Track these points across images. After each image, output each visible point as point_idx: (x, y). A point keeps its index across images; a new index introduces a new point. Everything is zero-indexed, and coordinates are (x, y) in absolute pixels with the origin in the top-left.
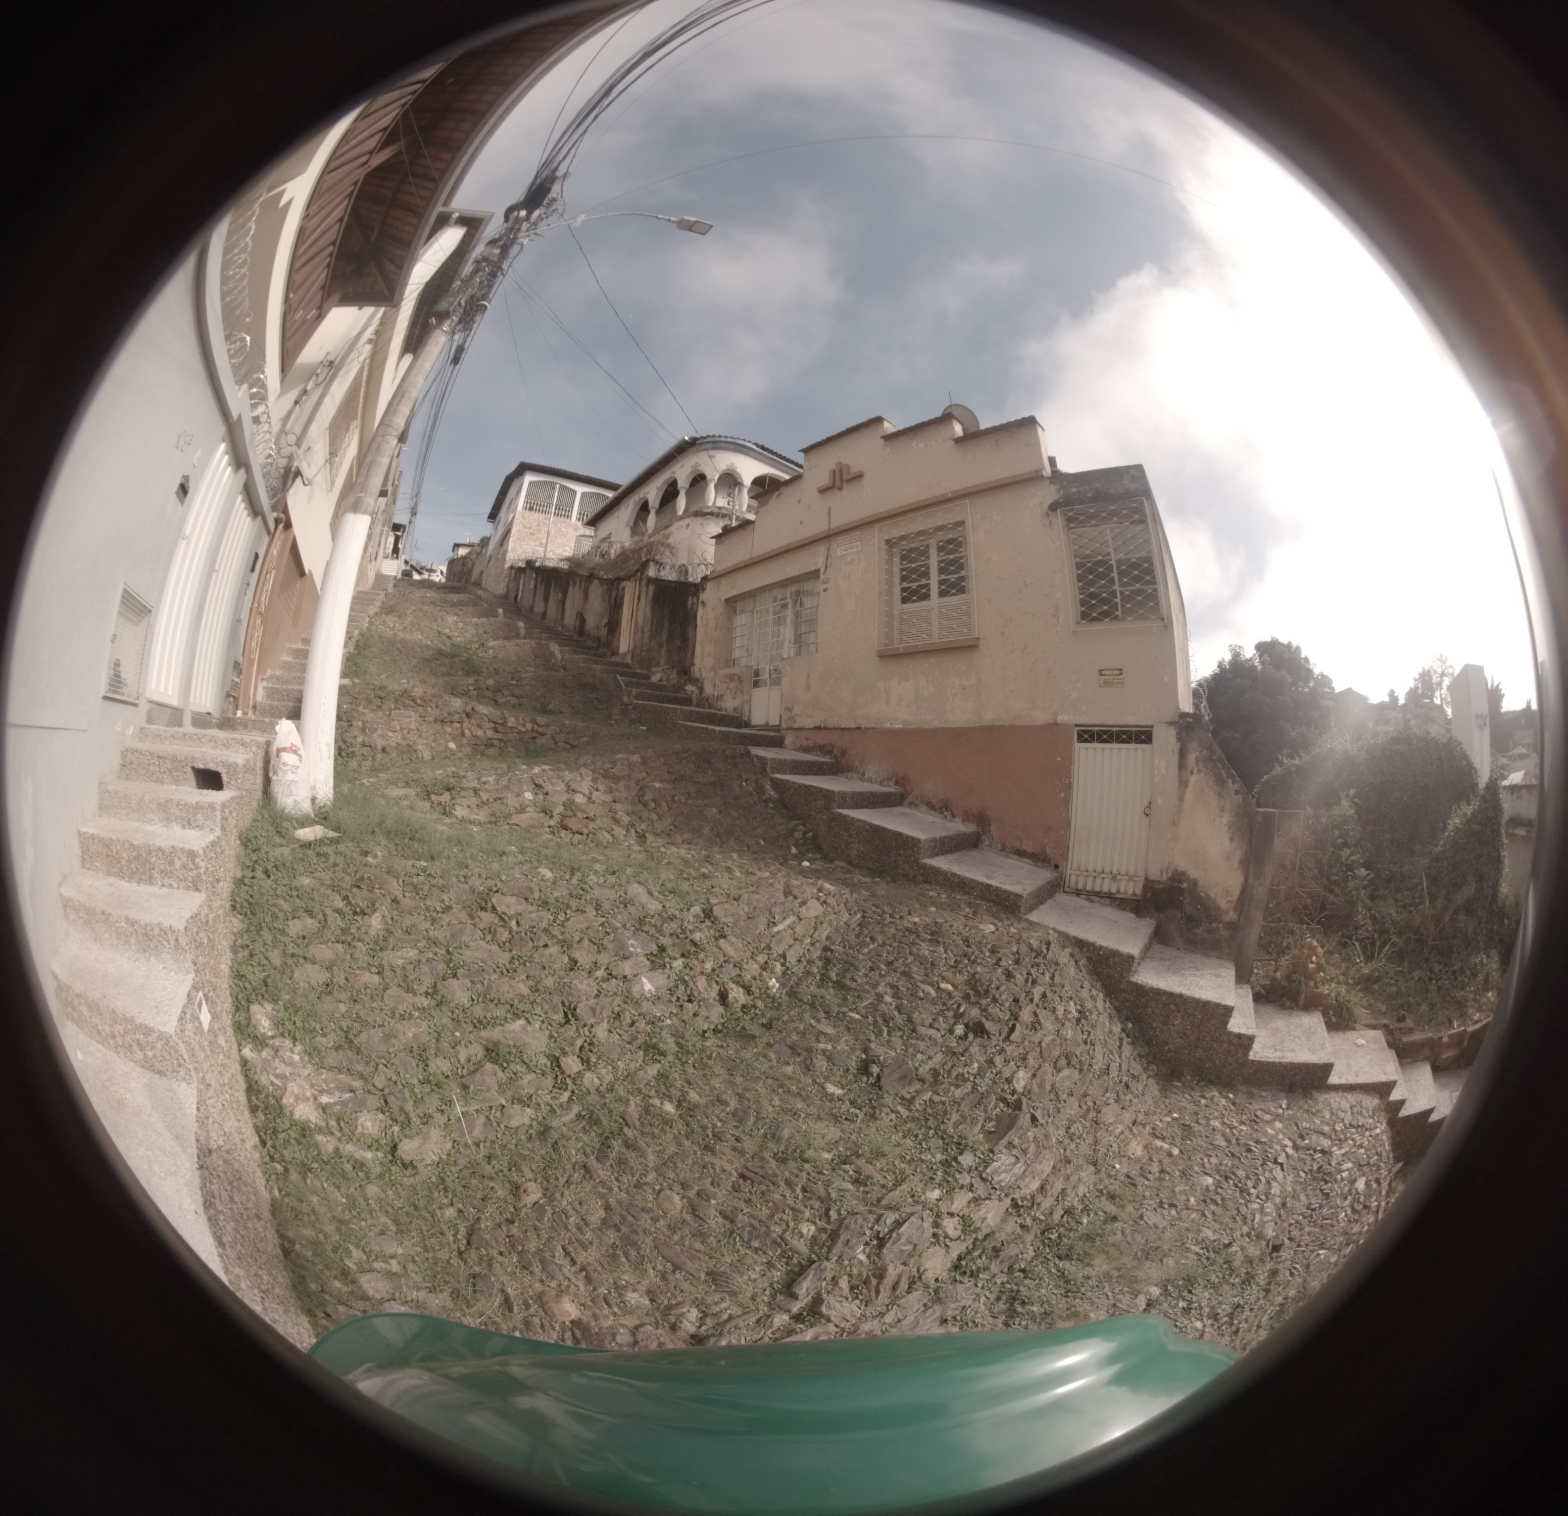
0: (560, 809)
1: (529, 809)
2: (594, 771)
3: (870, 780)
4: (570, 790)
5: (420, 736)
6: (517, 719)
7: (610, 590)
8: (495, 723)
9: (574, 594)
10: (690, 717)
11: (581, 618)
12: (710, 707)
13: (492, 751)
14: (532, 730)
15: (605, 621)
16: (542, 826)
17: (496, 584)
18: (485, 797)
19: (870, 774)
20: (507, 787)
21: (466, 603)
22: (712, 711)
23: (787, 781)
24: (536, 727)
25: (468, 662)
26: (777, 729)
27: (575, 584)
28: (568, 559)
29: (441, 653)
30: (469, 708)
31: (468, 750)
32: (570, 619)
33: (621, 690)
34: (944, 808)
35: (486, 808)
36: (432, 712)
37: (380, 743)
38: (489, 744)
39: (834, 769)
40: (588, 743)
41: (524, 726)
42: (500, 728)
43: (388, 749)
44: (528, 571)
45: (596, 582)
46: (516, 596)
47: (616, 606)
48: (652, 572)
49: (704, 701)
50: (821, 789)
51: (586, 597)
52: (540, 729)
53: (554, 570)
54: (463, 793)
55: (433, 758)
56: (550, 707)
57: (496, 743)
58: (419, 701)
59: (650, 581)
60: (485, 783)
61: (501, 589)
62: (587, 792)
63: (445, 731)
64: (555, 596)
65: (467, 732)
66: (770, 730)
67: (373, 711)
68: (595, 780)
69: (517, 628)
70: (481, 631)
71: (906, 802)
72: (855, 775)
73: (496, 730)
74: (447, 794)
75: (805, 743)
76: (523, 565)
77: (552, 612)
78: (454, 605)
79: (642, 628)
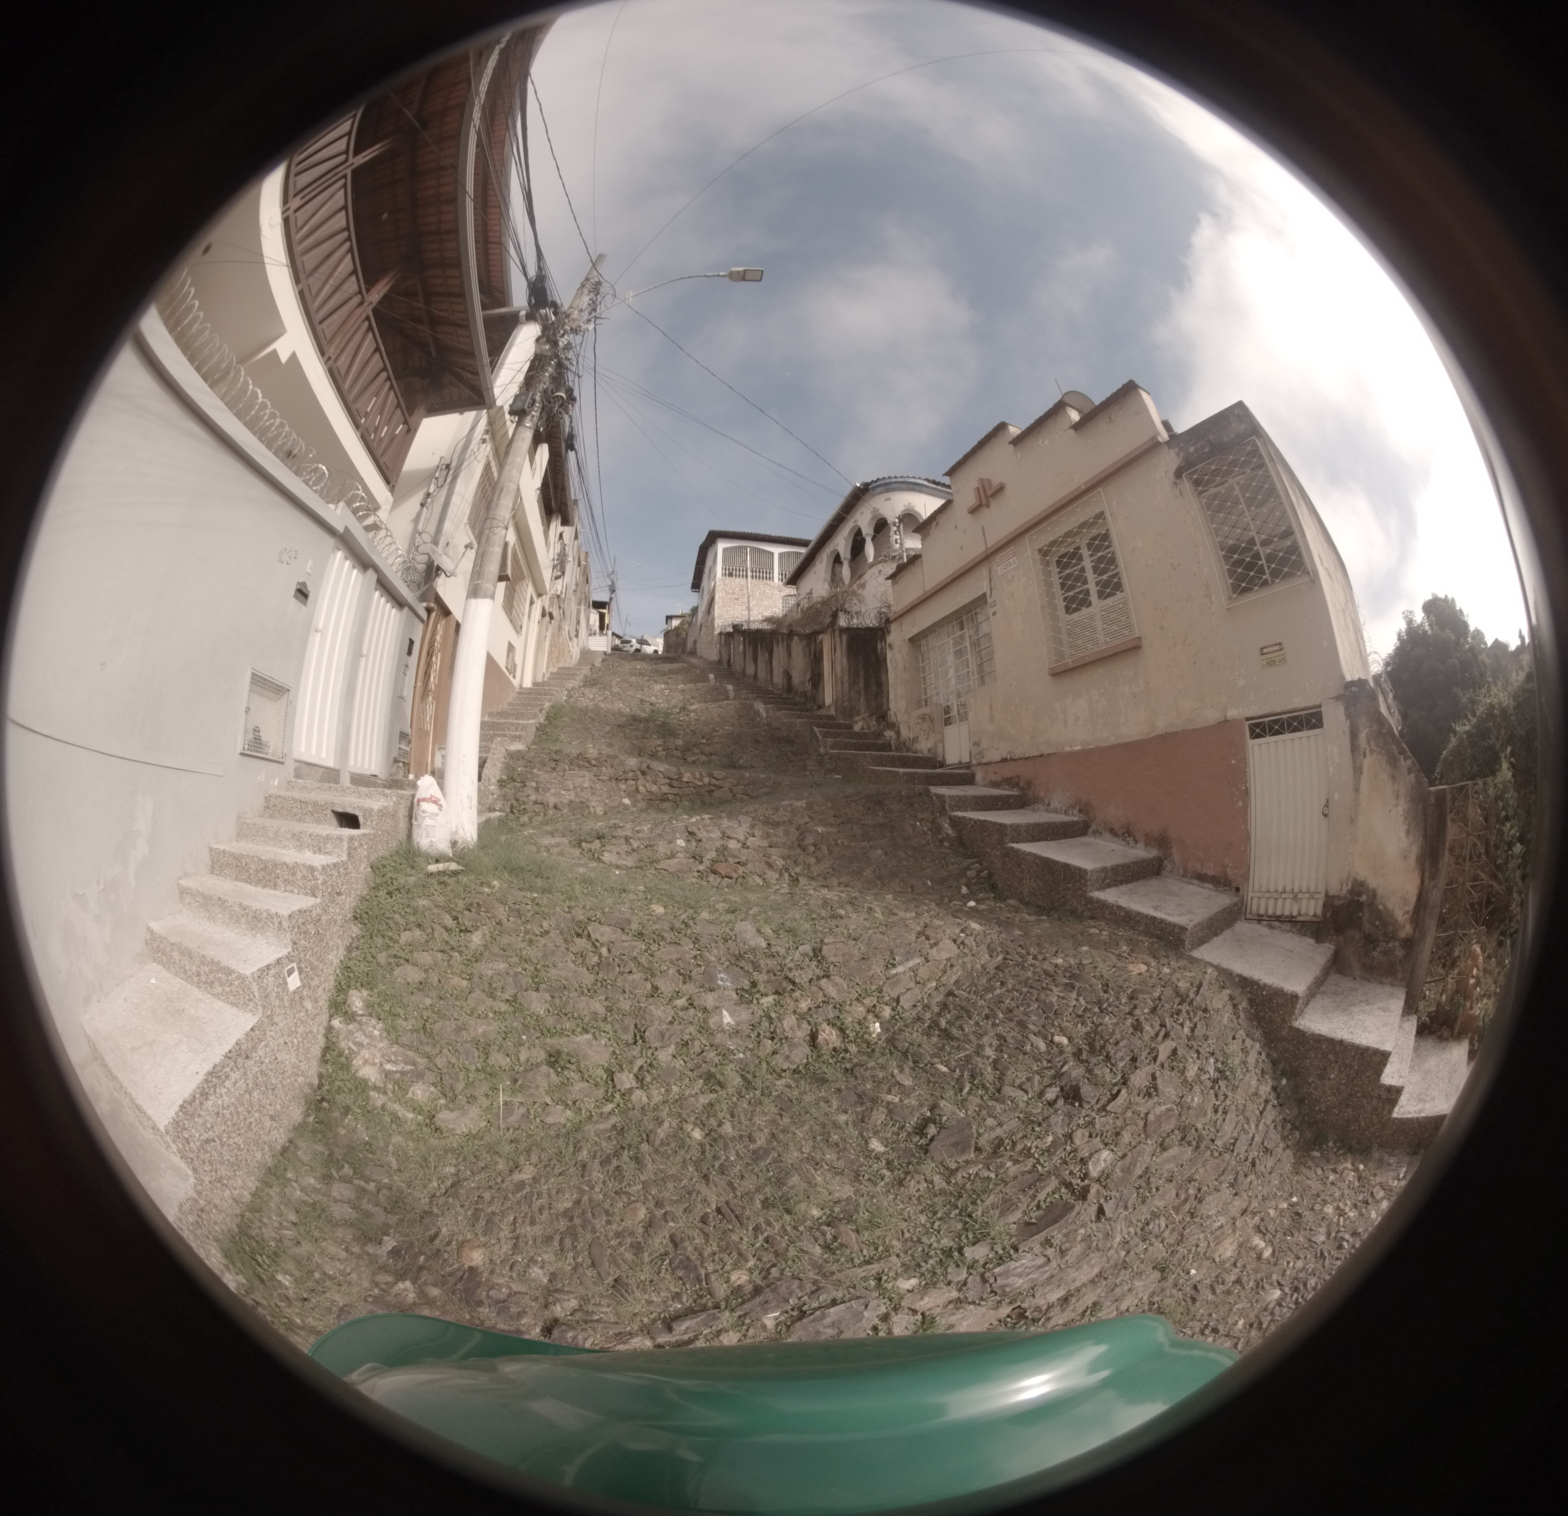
0: (713, 854)
1: (680, 855)
2: (754, 818)
3: (1055, 811)
4: (725, 836)
5: (594, 794)
6: (693, 775)
7: (808, 645)
8: (670, 779)
9: (779, 652)
10: (880, 762)
11: (788, 675)
12: (908, 750)
13: (666, 805)
14: (709, 784)
16: (690, 870)
17: (710, 652)
18: (635, 845)
19: (1055, 804)
20: (660, 836)
21: (679, 671)
22: (910, 754)
23: (964, 818)
24: (714, 781)
25: (664, 725)
26: (968, 766)
27: (778, 643)
28: (769, 620)
29: (635, 719)
30: (644, 766)
31: (642, 805)
32: (778, 678)
33: (817, 741)
34: (1126, 833)
35: (635, 854)
36: (606, 771)
37: (552, 801)
38: (664, 798)
39: (1021, 803)
40: (767, 794)
41: (701, 780)
42: (675, 783)
43: (559, 806)
44: (736, 636)
45: (796, 638)
46: (729, 661)
47: (816, 659)
48: (843, 622)
49: (902, 745)
50: (995, 824)
51: (789, 655)
52: (716, 782)
53: (758, 631)
54: (613, 841)
55: (605, 813)
56: (741, 762)
57: (671, 797)
58: (593, 762)
59: (843, 630)
60: (638, 832)
61: (714, 656)
62: (742, 838)
63: (619, 789)
64: (762, 657)
65: (641, 788)
66: (961, 768)
67: (547, 772)
68: (752, 826)
69: (726, 691)
70: (688, 697)
71: (1091, 830)
72: (1041, 806)
73: (671, 786)
74: (597, 841)
75: (994, 778)
76: (731, 630)
77: (762, 674)
78: (665, 674)
79: (842, 678)
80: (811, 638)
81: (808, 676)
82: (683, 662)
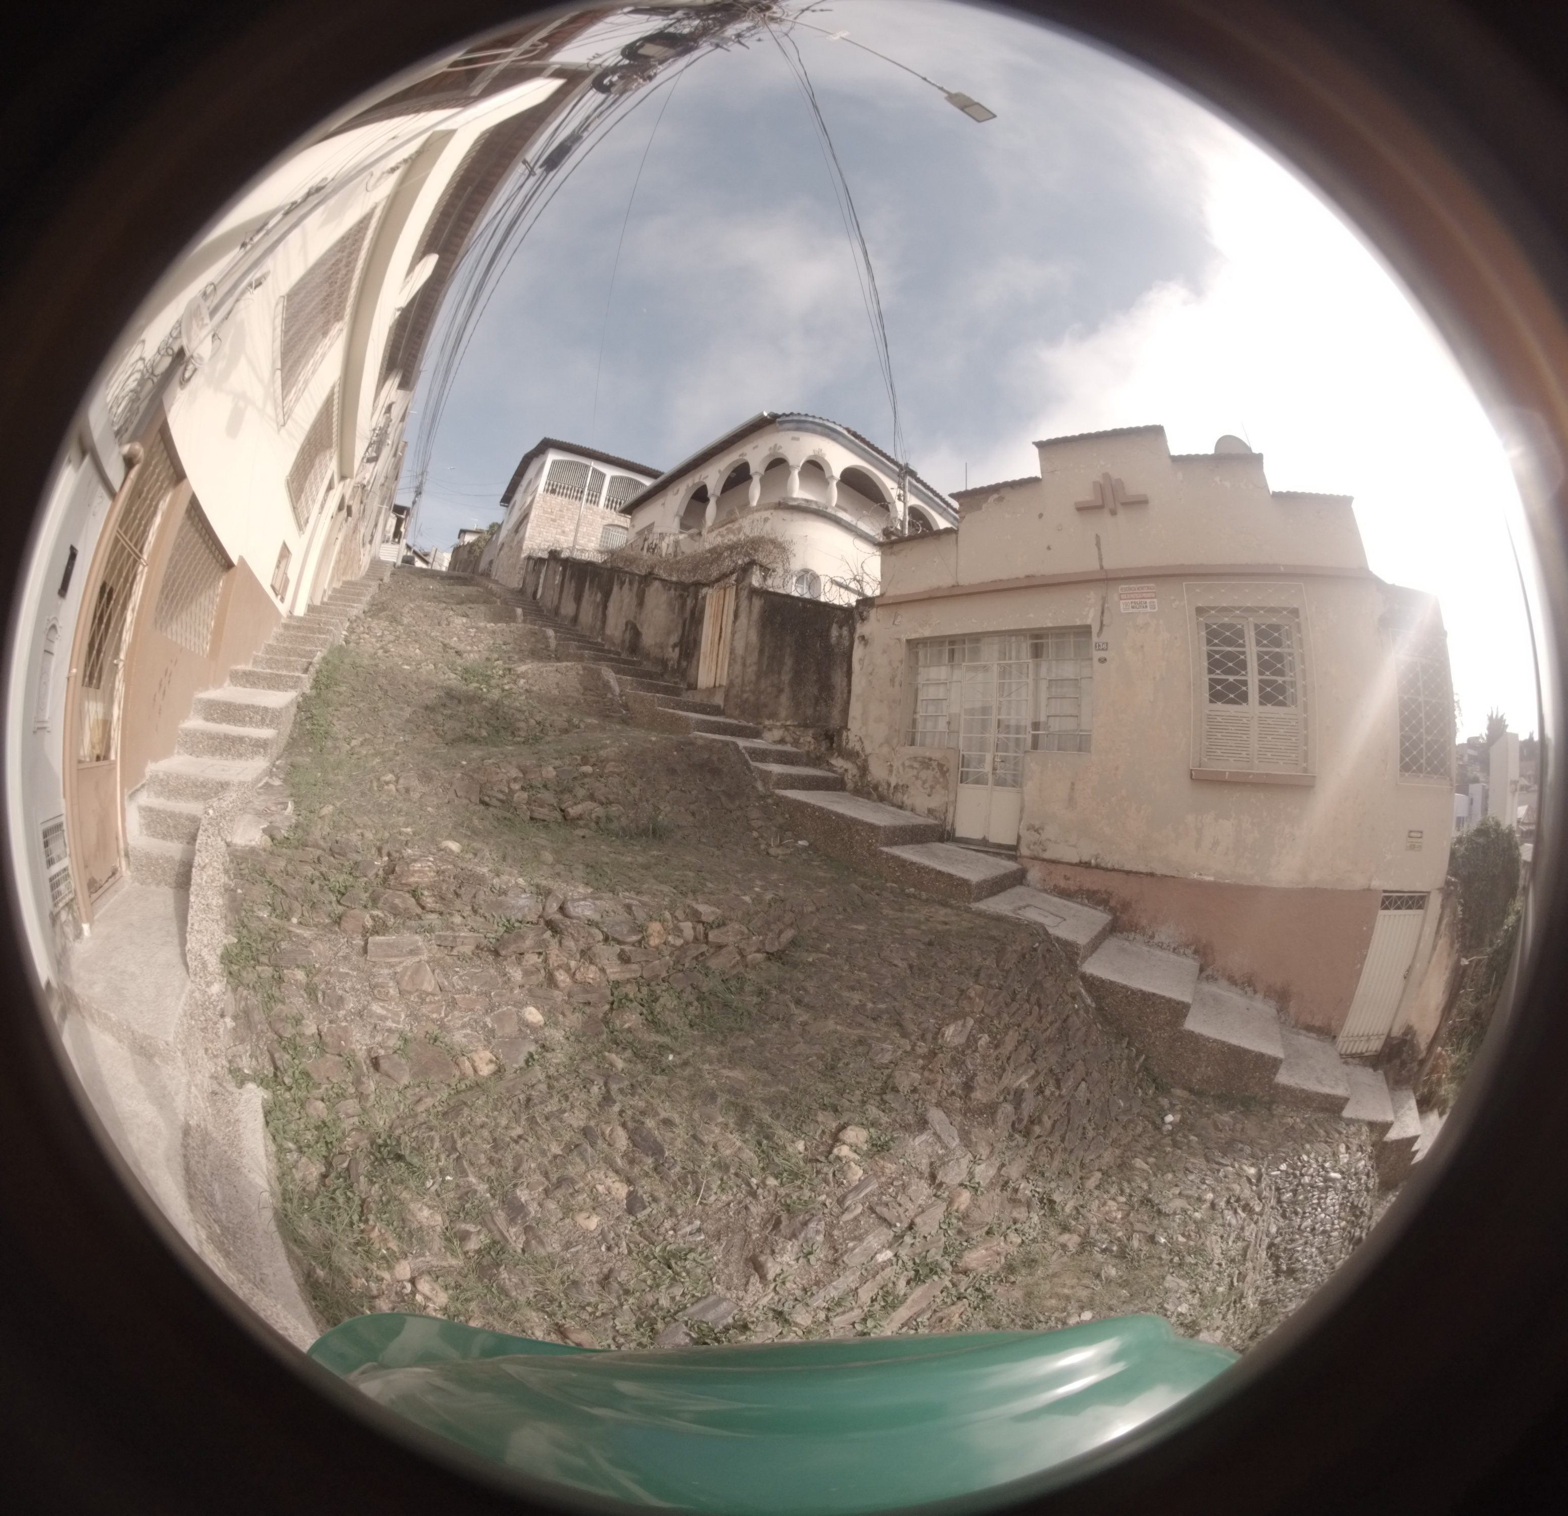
7: (681, 599)
9: (622, 596)
11: (634, 630)
12: (882, 799)
17: (510, 576)
21: (475, 600)
25: (494, 708)
27: (621, 583)
28: (605, 552)
32: (615, 630)
44: (552, 563)
45: (658, 585)
48: (757, 581)
51: (641, 603)
53: (590, 564)
64: (591, 598)
69: (546, 638)
76: (545, 555)
77: (588, 619)
78: (461, 603)
79: (744, 659)
80: (687, 588)
81: (674, 638)
82: (478, 585)
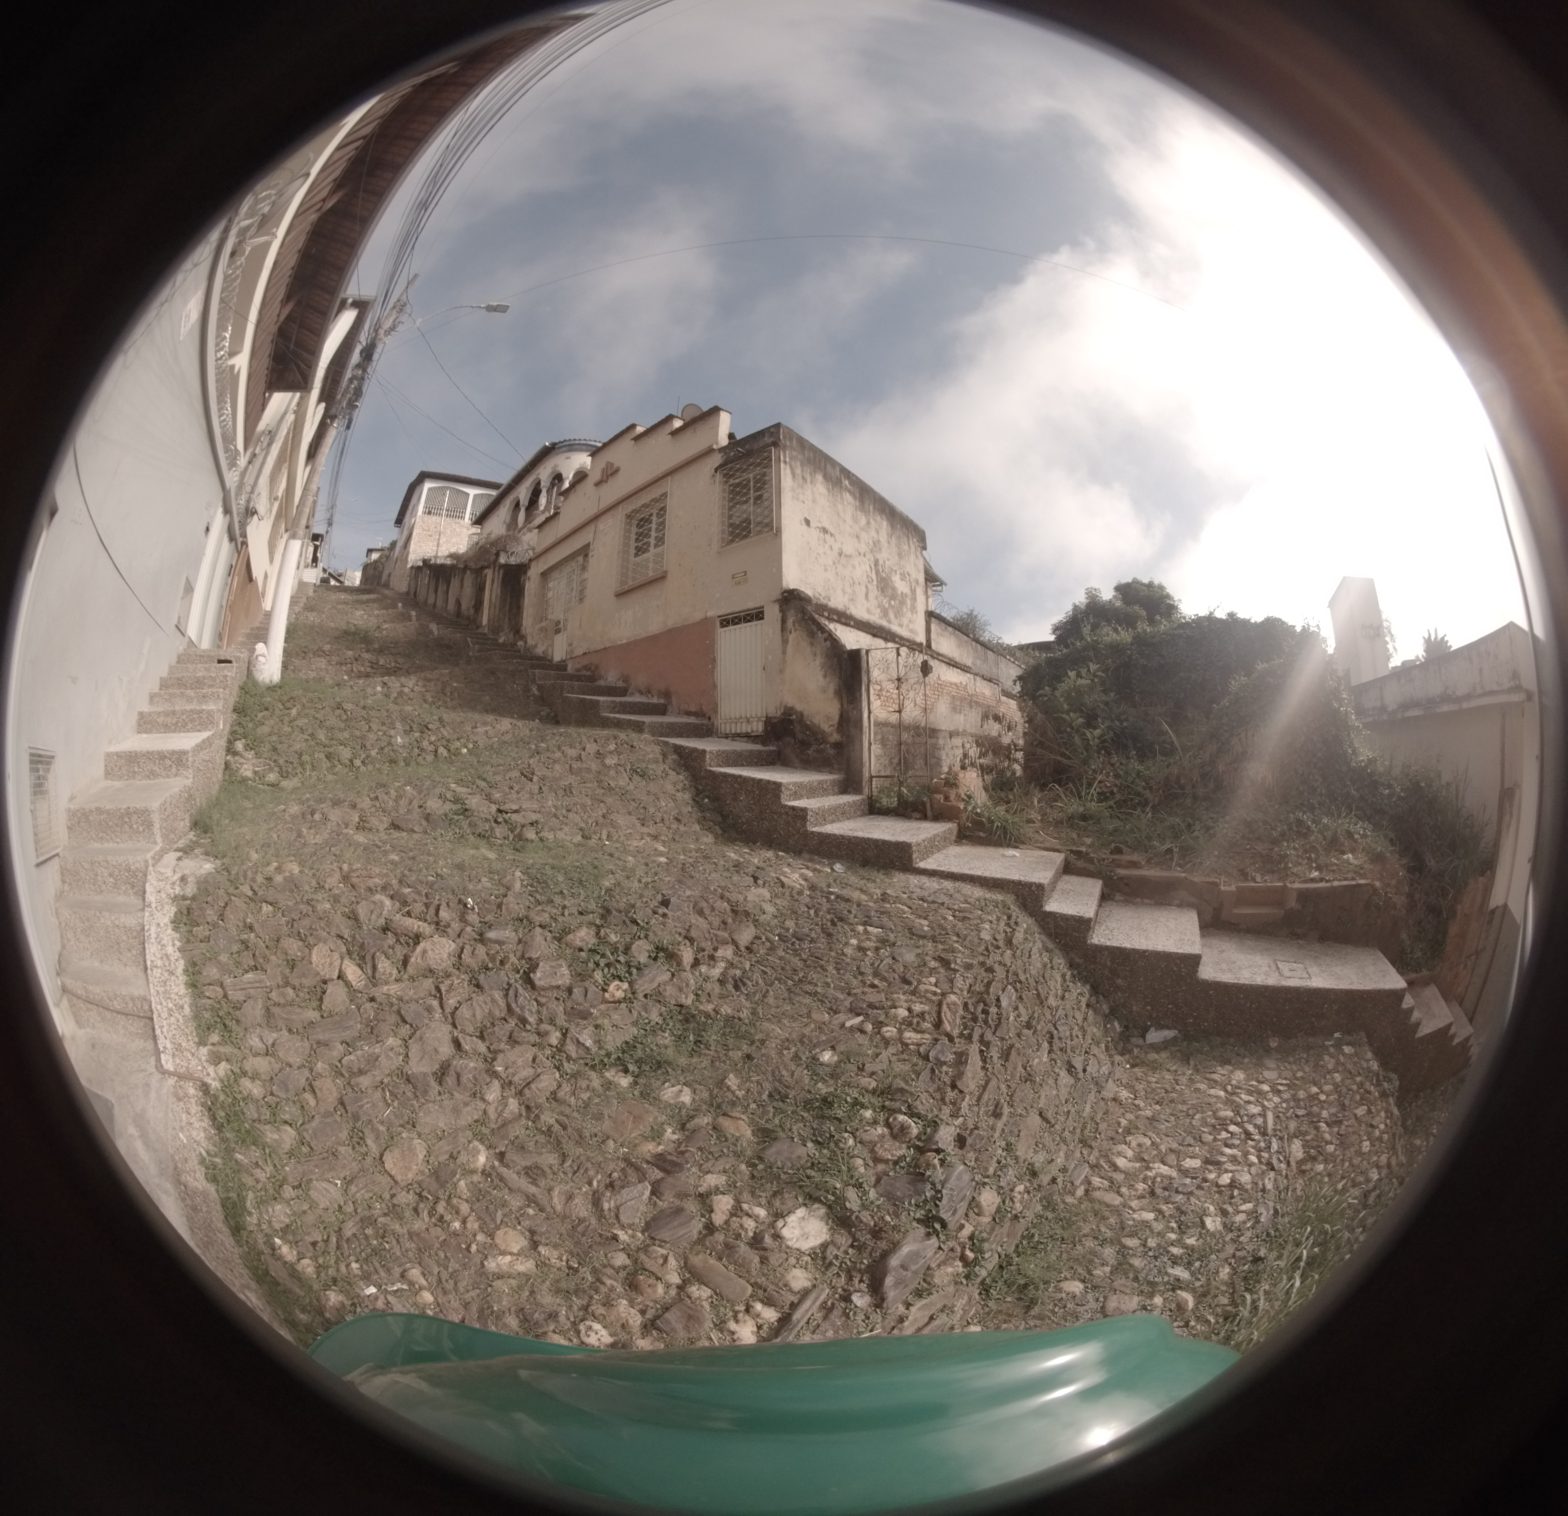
0: (395, 694)
1: (378, 694)
2: (419, 679)
4: (403, 686)
5: (327, 673)
6: (385, 660)
8: (371, 662)
9: (455, 583)
13: (369, 678)
15: (473, 602)
17: (401, 584)
20: (369, 685)
23: (545, 683)
25: (365, 636)
29: (345, 633)
30: (357, 656)
31: (355, 679)
33: (469, 647)
36: (335, 659)
37: (304, 677)
38: (367, 674)
40: (428, 668)
42: (374, 665)
44: (425, 569)
45: (468, 572)
46: (416, 592)
47: (480, 590)
48: (502, 560)
49: (526, 650)
52: (397, 664)
53: (442, 566)
58: (327, 653)
59: (501, 567)
61: (403, 587)
62: (412, 687)
63: (342, 670)
65: (355, 669)
67: (300, 660)
68: (418, 682)
70: (381, 619)
73: (372, 668)
79: (495, 603)
80: (479, 572)
